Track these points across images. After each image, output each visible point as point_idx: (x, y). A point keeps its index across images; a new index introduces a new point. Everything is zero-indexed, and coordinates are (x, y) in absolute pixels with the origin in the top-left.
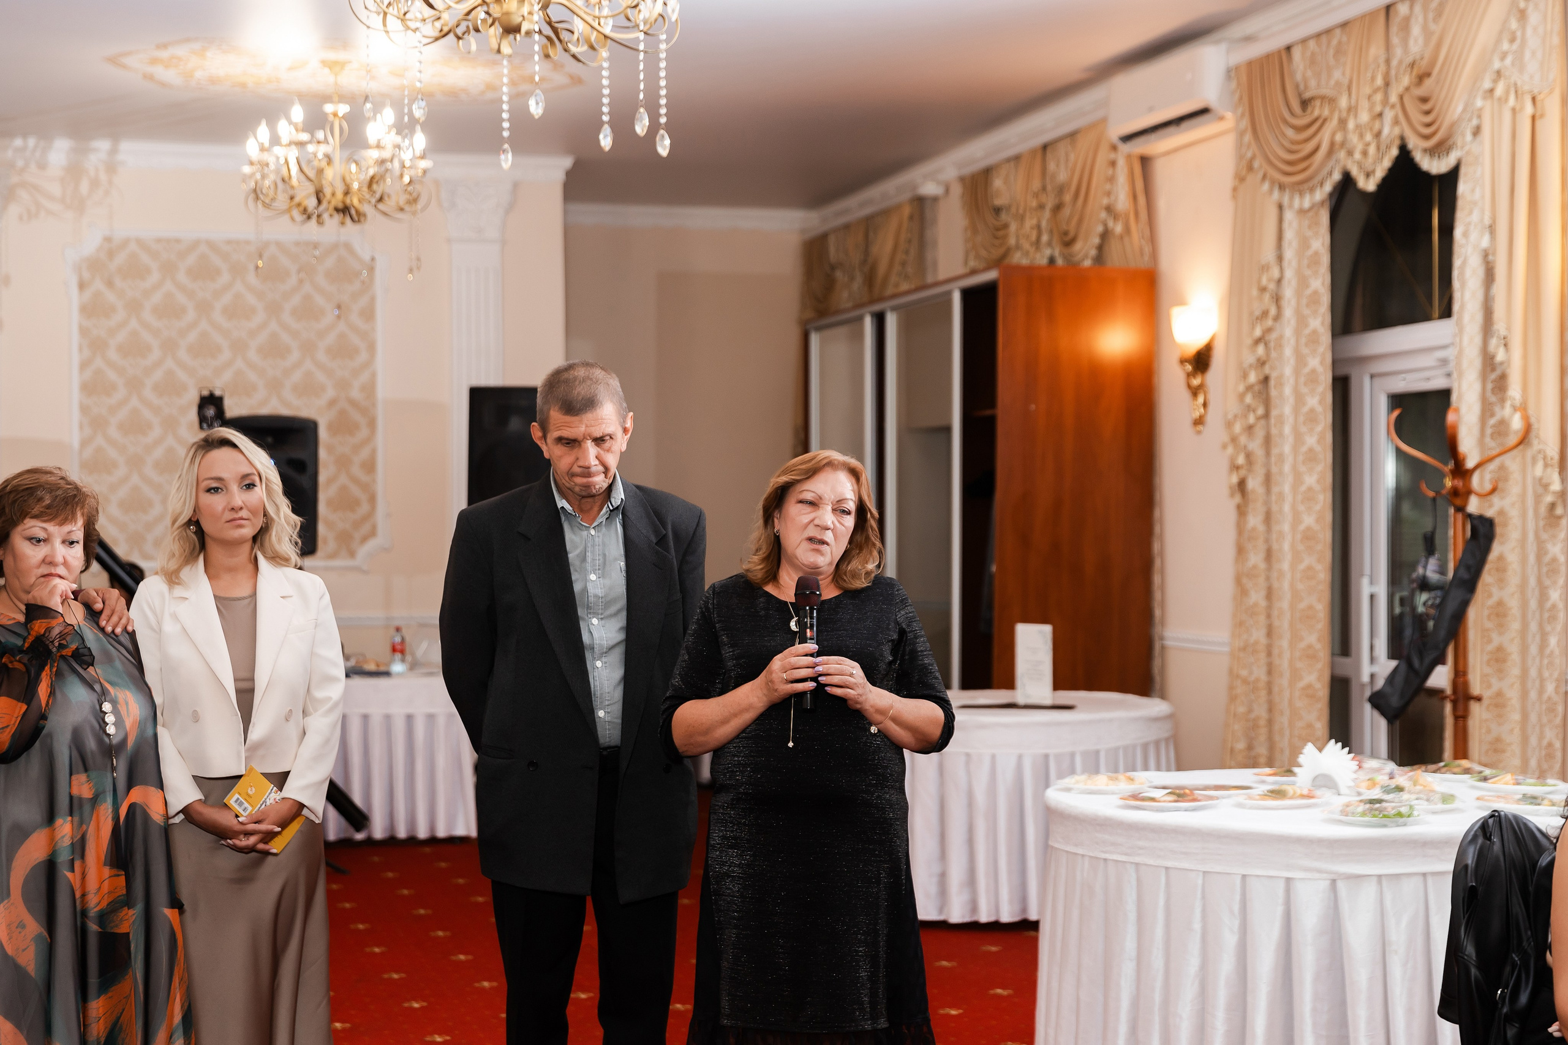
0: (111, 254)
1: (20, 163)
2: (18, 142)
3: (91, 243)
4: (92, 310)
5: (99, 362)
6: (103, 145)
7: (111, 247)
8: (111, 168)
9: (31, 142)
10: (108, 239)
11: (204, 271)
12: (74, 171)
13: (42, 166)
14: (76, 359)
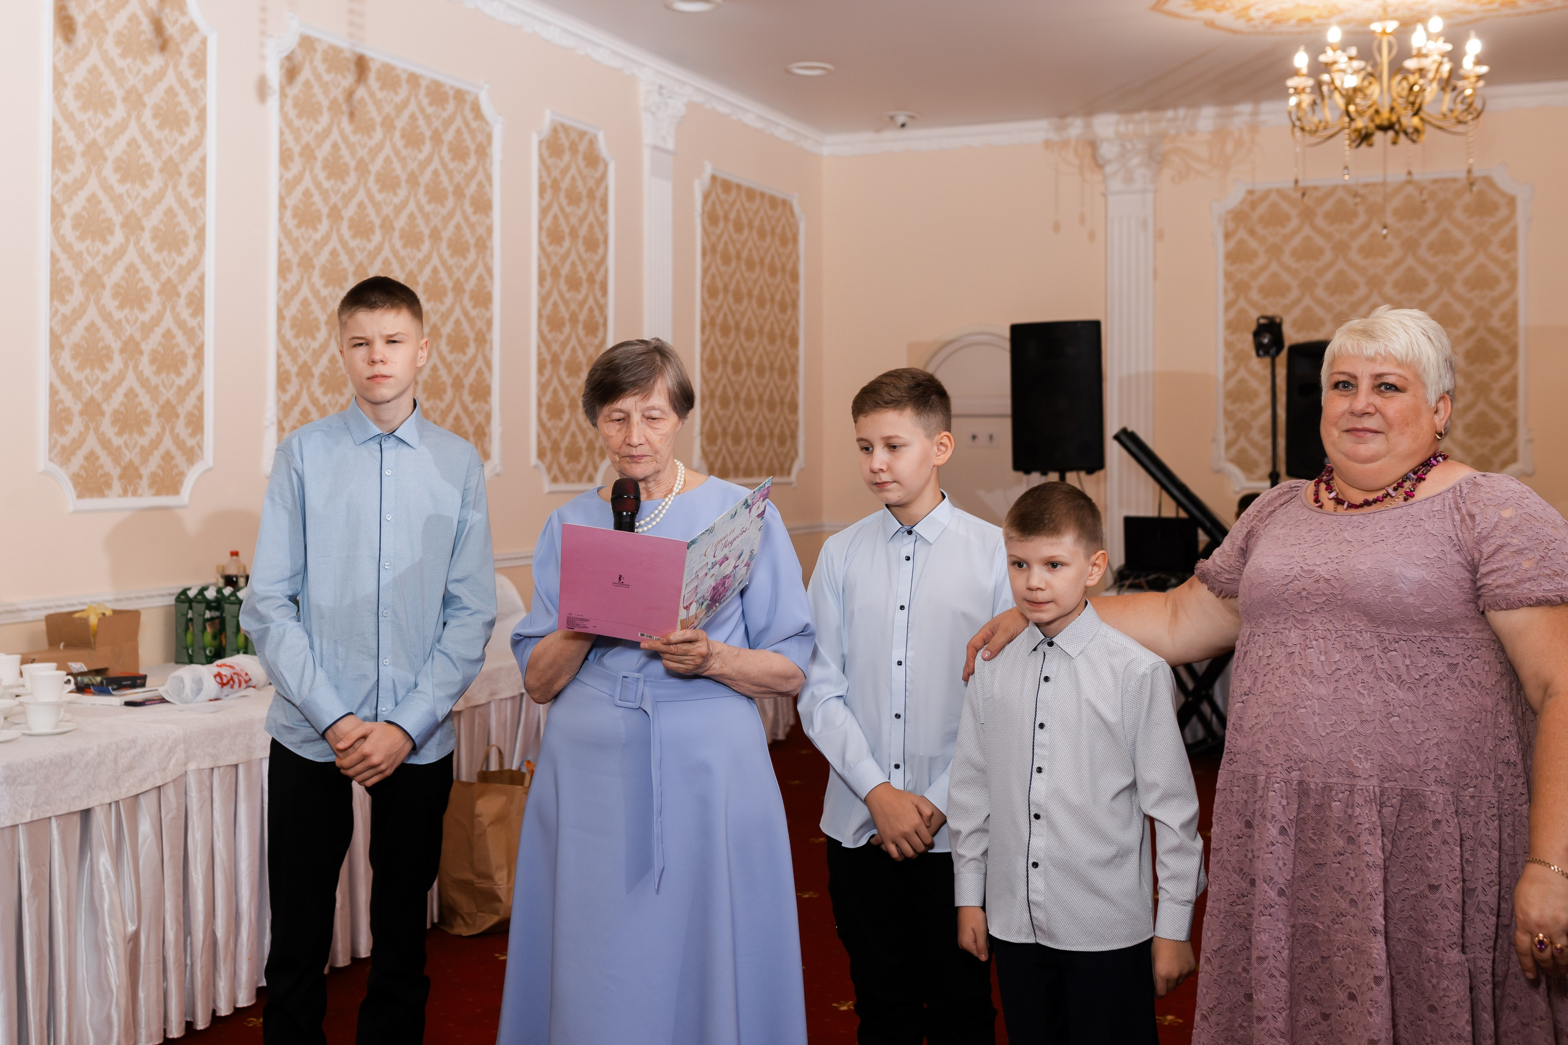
0: (1254, 205)
1: (1173, 132)
2: (1170, 114)
3: (1235, 197)
4: (1237, 256)
5: (1242, 303)
6: (1245, 108)
7: (1253, 199)
8: (1254, 128)
9: (1182, 112)
10: (1251, 192)
11: (1341, 215)
12: (1220, 134)
13: (1192, 133)
14: (1221, 302)
